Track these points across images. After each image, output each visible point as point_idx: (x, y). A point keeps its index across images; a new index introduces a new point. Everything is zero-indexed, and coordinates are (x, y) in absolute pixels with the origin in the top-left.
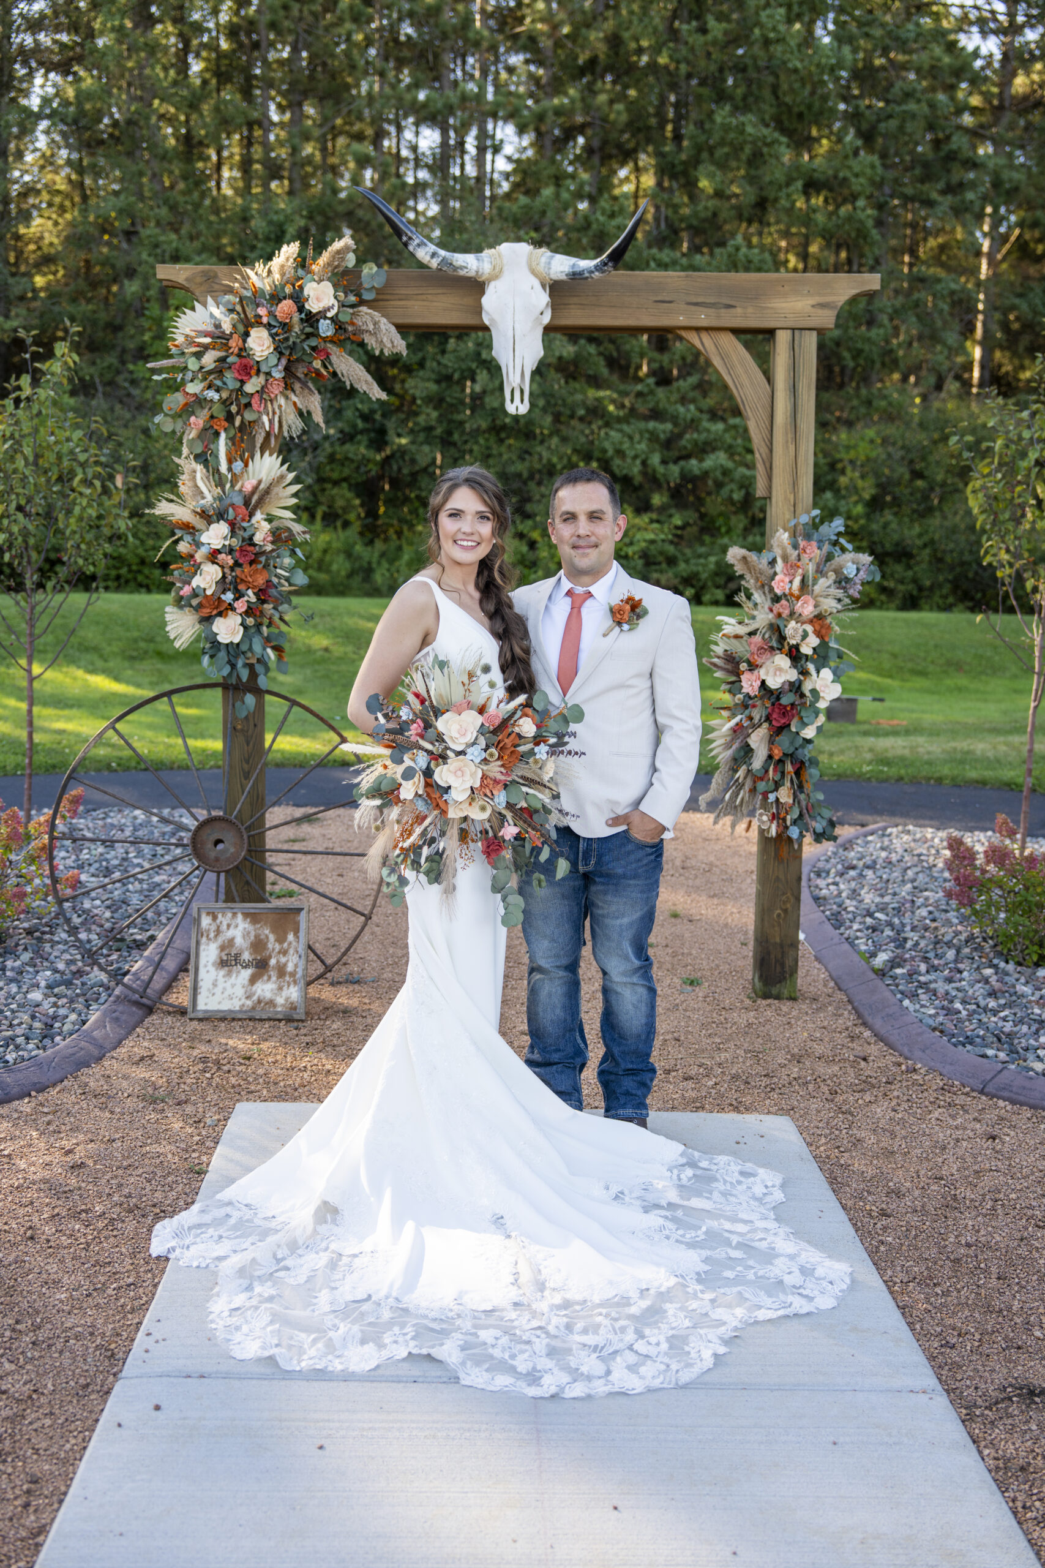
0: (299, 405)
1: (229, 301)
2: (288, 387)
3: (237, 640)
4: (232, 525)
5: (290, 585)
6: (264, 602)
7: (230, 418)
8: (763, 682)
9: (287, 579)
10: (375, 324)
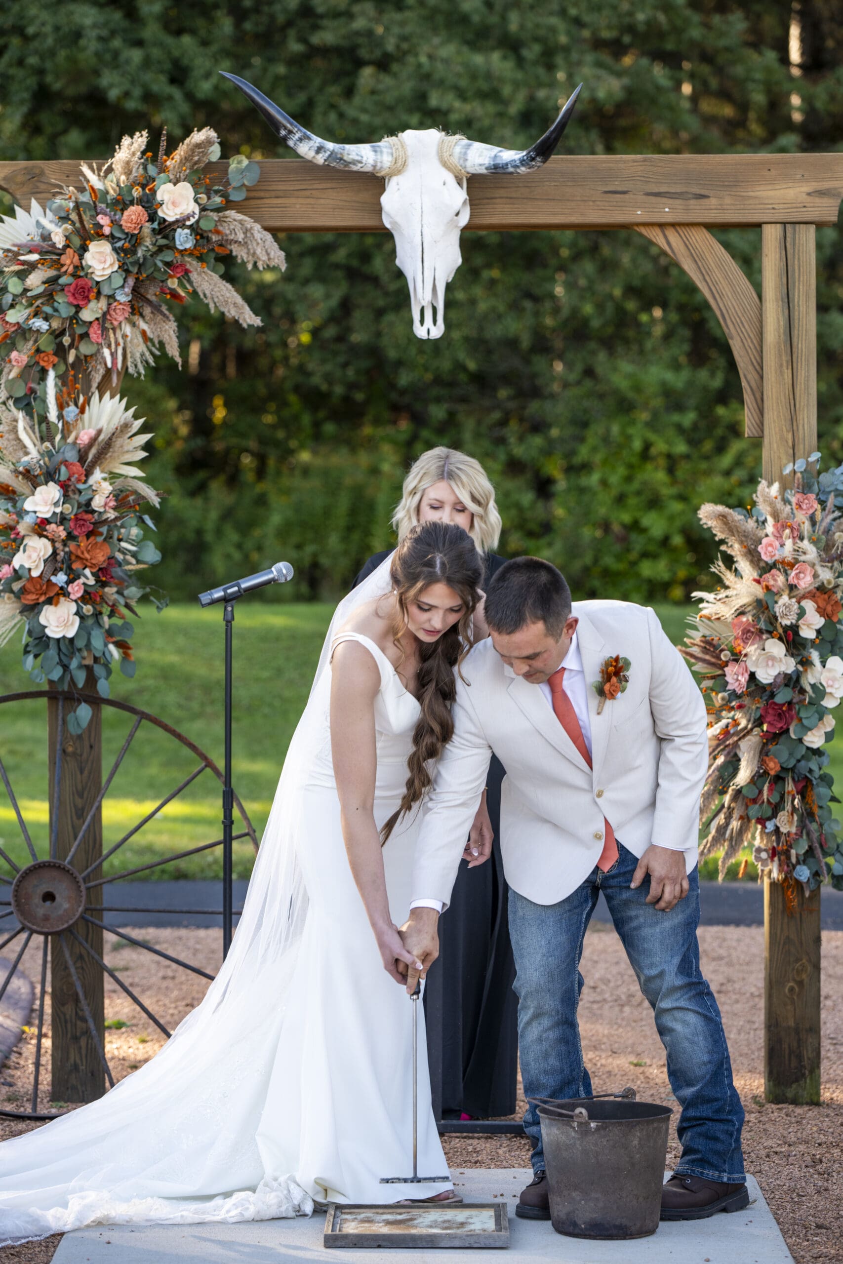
0: (150, 334)
1: (60, 207)
2: (135, 310)
3: (71, 634)
4: (65, 487)
5: (139, 562)
6: (104, 584)
7: (61, 351)
8: (752, 676)
9: (134, 555)
10: (246, 231)
